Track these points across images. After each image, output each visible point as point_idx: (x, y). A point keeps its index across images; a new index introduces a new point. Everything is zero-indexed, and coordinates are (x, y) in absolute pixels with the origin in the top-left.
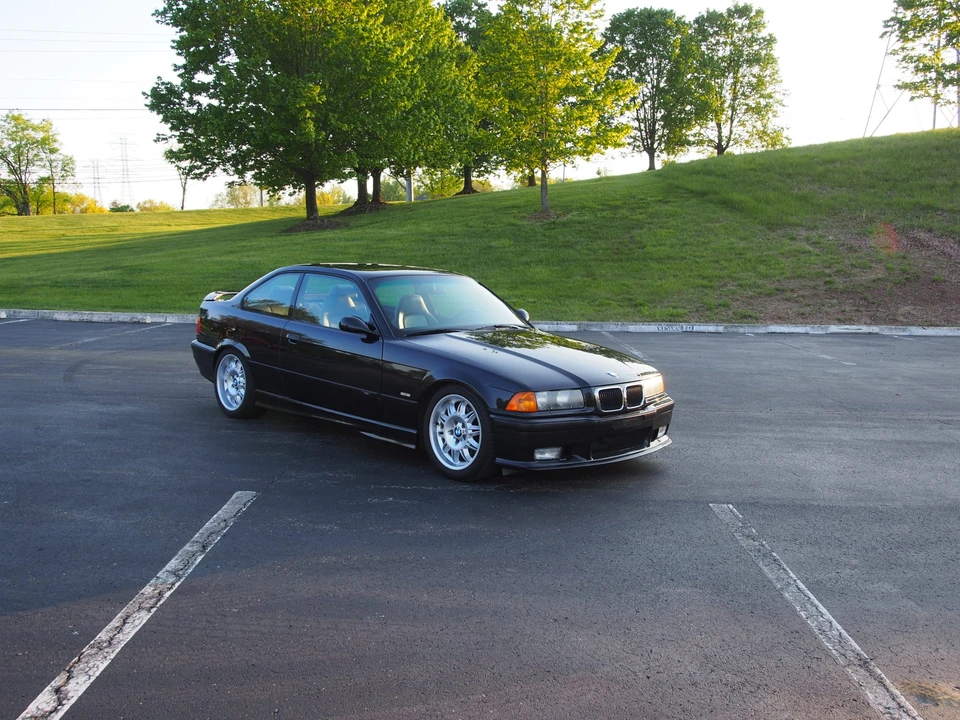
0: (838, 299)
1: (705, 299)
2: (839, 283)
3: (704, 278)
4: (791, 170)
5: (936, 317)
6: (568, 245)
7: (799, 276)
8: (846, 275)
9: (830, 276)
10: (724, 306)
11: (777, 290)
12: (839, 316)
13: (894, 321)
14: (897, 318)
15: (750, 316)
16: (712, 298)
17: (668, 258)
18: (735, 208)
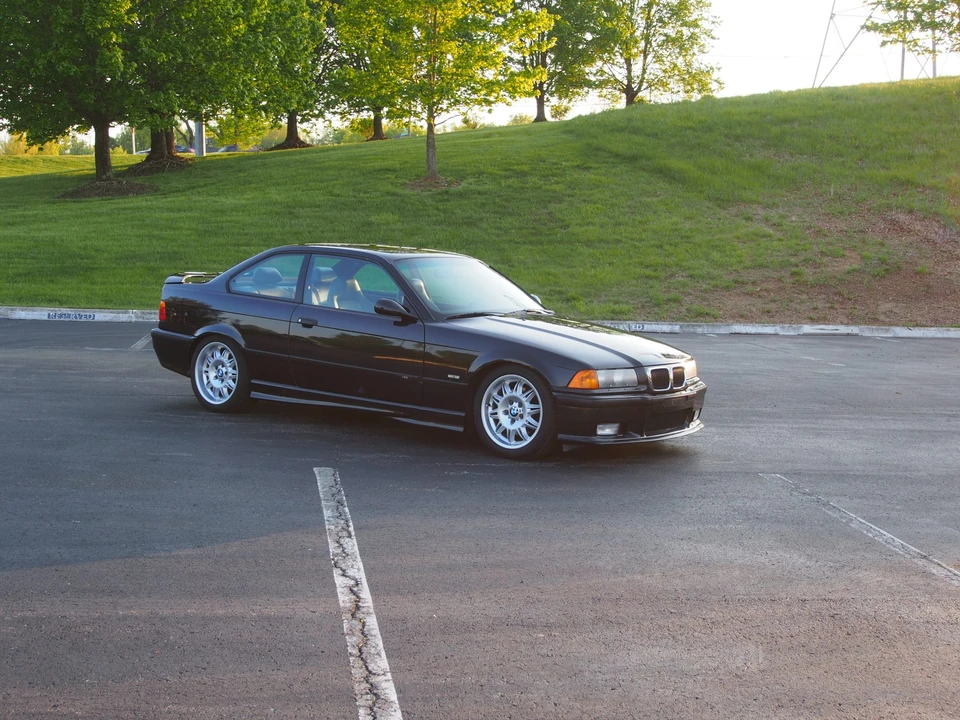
0: (807, 294)
1: (652, 292)
2: (809, 275)
3: (647, 267)
4: (739, 131)
5: (922, 316)
6: (470, 223)
7: (761, 266)
8: (816, 265)
10: (675, 300)
11: (736, 282)
12: (812, 315)
13: (874, 320)
14: (877, 316)
15: (707, 314)
16: (658, 291)
17: (600, 241)
18: (674, 178)
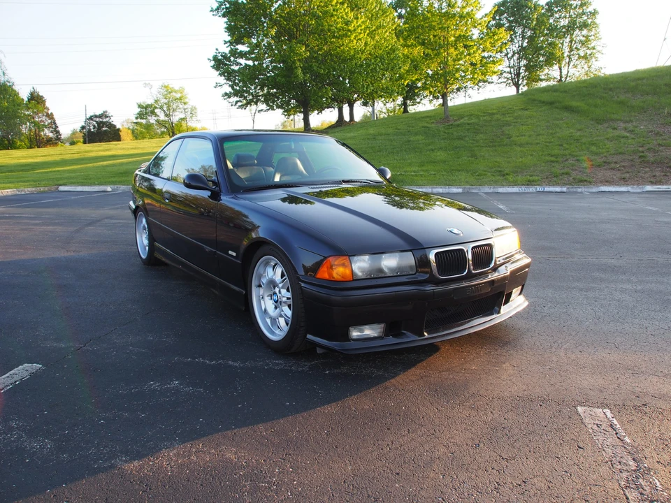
0: (649, 168)
1: (553, 170)
2: (650, 157)
3: (552, 156)
4: (612, 86)
6: (460, 138)
7: (620, 153)
8: (655, 151)
9: (643, 152)
10: (567, 174)
11: (605, 162)
12: (651, 180)
15: (585, 181)
16: (557, 169)
17: (527, 144)
18: (573, 111)
